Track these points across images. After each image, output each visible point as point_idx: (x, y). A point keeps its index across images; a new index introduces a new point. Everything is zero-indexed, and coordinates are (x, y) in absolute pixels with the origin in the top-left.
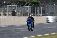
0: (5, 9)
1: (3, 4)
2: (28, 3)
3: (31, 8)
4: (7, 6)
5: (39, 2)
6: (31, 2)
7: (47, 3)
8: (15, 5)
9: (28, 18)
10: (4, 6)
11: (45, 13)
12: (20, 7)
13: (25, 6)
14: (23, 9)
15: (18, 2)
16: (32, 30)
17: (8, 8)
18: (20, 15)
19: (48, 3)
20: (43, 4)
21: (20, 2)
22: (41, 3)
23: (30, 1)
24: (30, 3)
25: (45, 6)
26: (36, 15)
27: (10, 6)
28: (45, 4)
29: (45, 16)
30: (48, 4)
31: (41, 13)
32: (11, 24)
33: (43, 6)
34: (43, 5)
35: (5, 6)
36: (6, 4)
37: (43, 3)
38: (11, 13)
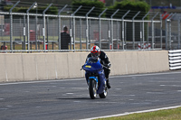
0: (38, 26)
1: (32, 11)
2: (112, 7)
3: (119, 25)
4: (42, 17)
5: (147, 5)
6: (118, 6)
7: (169, 8)
8: (70, 14)
9: (89, 56)
10: (33, 17)
11: (164, 41)
12: (85, 19)
13: (102, 17)
14: (94, 26)
15: (79, 5)
16: (102, 96)
17: (47, 23)
18: (84, 45)
19: (173, 7)
20: (157, 12)
21: (84, 4)
22: (153, 8)
23: (115, 3)
24: (116, 8)
25: (164, 19)
26: (137, 47)
27: (55, 18)
28: (165, 12)
29: (164, 48)
30: (174, 10)
31: (150, 40)
32: (56, 75)
33: (159, 19)
34: (158, 16)
35: (39, 17)
36: (41, 12)
37: (157, 8)
38: (56, 38)
